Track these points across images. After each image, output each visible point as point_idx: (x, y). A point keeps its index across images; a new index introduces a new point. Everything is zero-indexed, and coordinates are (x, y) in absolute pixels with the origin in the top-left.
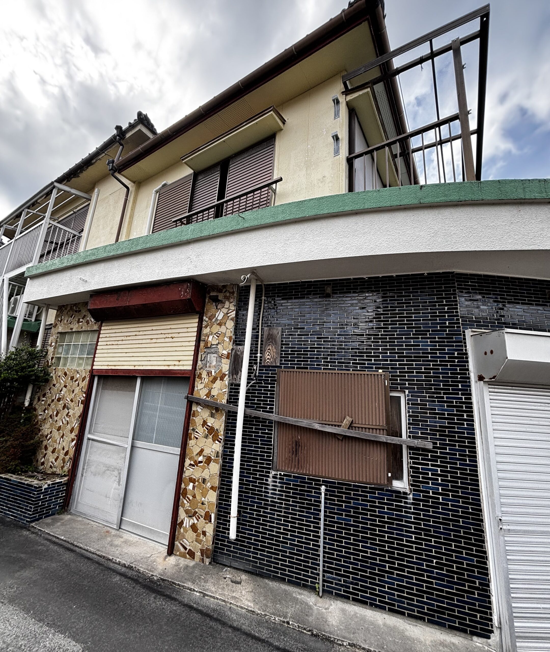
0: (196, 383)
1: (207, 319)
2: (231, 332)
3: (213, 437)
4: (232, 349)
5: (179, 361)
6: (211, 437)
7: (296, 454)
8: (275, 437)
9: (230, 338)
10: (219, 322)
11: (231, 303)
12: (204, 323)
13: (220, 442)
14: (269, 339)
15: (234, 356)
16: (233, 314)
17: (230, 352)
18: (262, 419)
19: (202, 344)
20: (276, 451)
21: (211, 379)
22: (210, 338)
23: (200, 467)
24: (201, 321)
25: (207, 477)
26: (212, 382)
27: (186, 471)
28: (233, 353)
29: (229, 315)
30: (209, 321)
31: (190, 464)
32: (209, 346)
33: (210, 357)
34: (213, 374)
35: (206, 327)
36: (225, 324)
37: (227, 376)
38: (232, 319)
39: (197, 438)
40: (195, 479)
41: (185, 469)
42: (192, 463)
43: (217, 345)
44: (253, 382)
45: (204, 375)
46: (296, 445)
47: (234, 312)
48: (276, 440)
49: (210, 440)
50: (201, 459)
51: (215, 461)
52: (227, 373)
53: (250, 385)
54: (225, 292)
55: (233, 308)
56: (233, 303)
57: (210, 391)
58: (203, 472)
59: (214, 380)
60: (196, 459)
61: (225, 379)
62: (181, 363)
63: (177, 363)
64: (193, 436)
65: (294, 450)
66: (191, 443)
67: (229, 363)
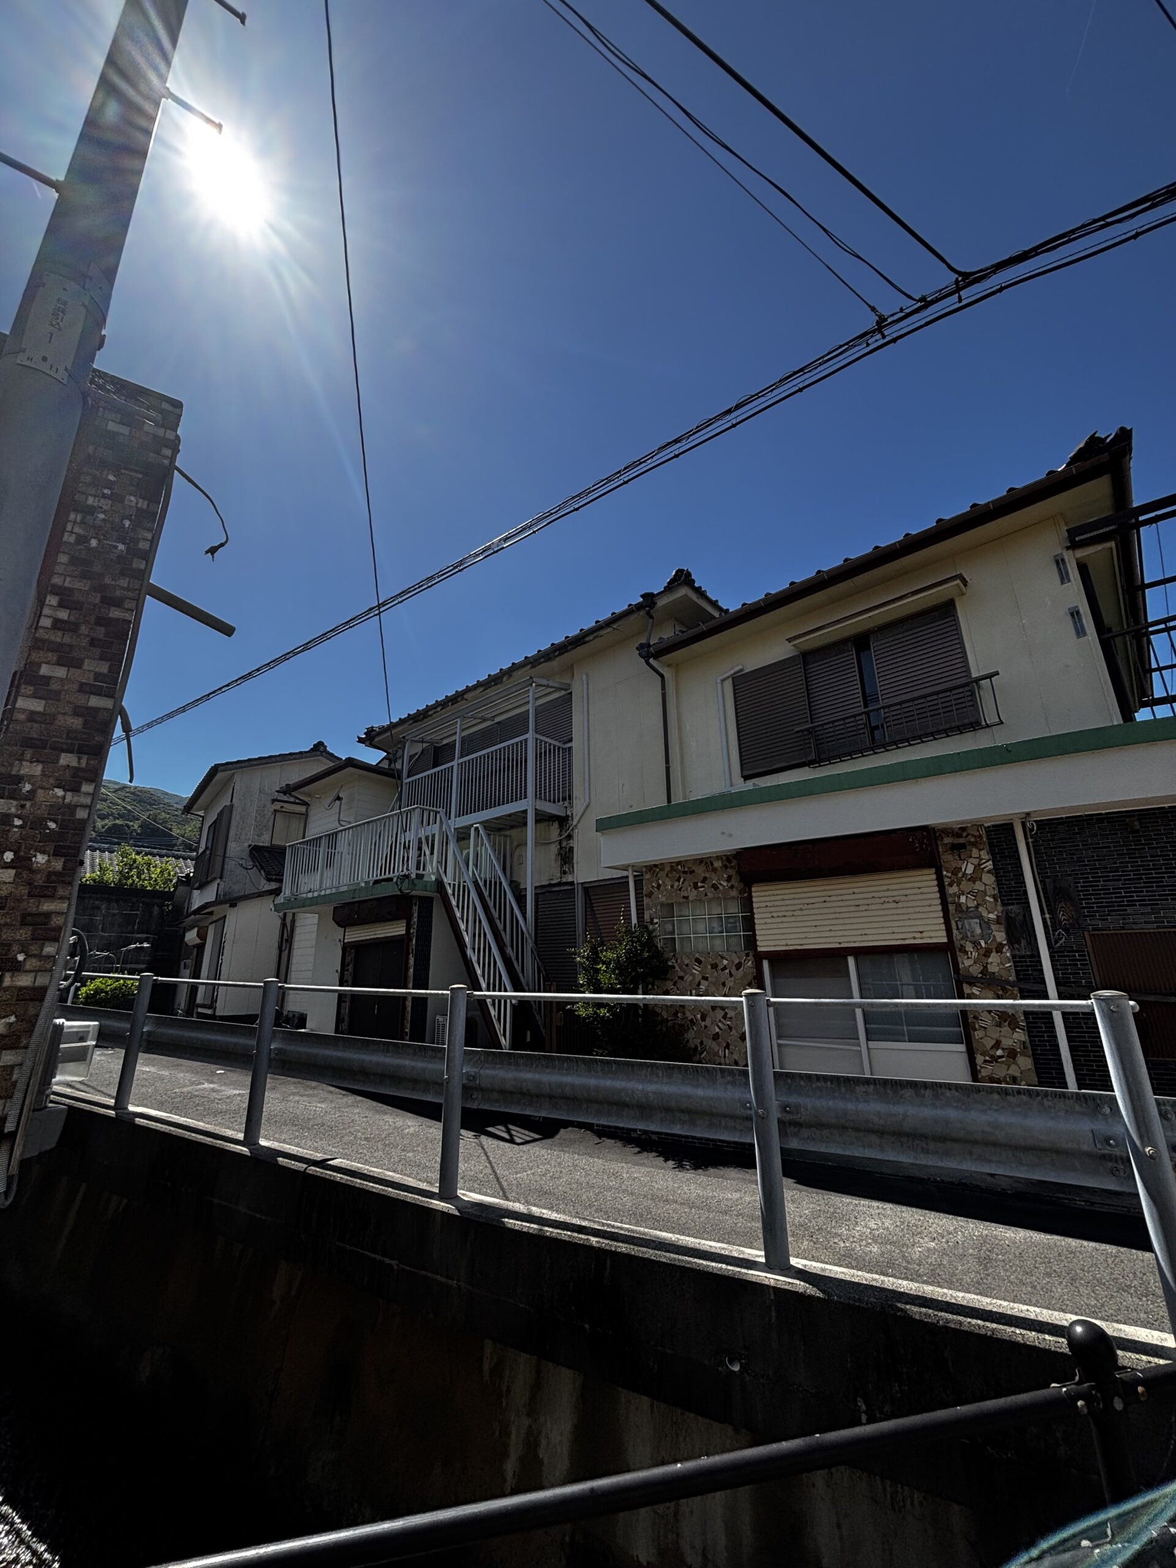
0: (959, 959)
1: (949, 875)
2: (994, 888)
3: (1009, 1025)
4: (1003, 912)
5: (921, 932)
6: (1006, 1024)
9: (994, 897)
10: (969, 877)
11: (980, 850)
12: (947, 881)
13: (1023, 1030)
14: (1057, 894)
15: (1006, 919)
16: (990, 865)
17: (1001, 915)
19: (951, 908)
21: (982, 952)
22: (963, 899)
23: (1002, 1062)
24: (940, 879)
25: (1018, 1074)
26: (985, 955)
27: (982, 1070)
28: (1007, 916)
29: (982, 866)
30: (954, 877)
31: (985, 1061)
32: (964, 908)
33: (970, 924)
34: (983, 945)
35: (951, 885)
36: (981, 879)
37: (1007, 947)
38: (989, 872)
39: (985, 1028)
40: (999, 1079)
41: (979, 1068)
42: (987, 1058)
43: (977, 907)
45: (969, 947)
47: (991, 862)
49: (1006, 1029)
50: (999, 1052)
51: (1023, 1054)
52: (1005, 942)
54: (967, 836)
55: (987, 857)
56: (985, 852)
57: (985, 967)
58: (1008, 1069)
59: (987, 953)
60: (992, 1053)
61: (1004, 950)
62: (924, 934)
63: (919, 935)
64: (977, 1026)
66: (978, 1034)
67: (1003, 929)
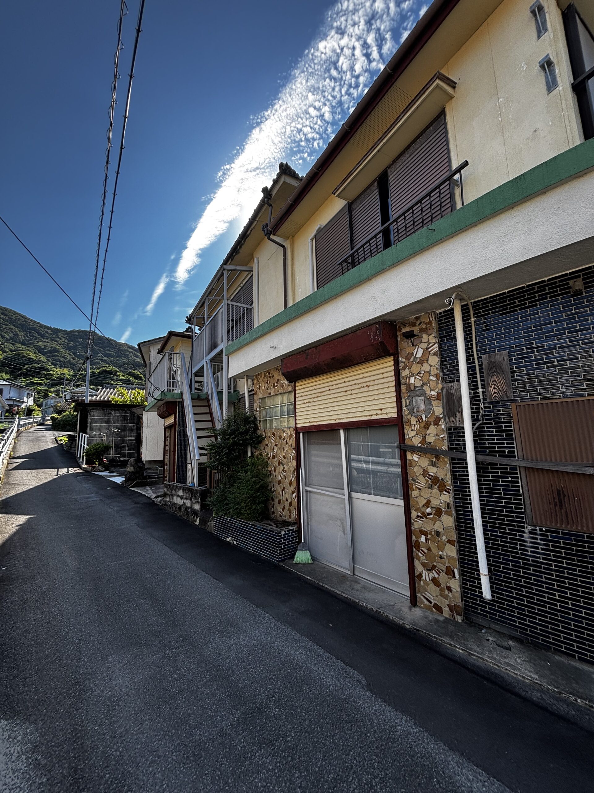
0: (406, 431)
1: (404, 360)
2: (437, 368)
3: (438, 487)
4: (442, 389)
5: (381, 410)
6: (436, 487)
7: (561, 506)
8: (524, 486)
9: (437, 376)
10: (418, 360)
11: (429, 335)
12: (401, 365)
13: (449, 493)
14: (491, 368)
15: (446, 395)
16: (436, 348)
17: (440, 392)
18: (500, 465)
19: (403, 388)
20: (527, 502)
21: (423, 425)
22: (412, 380)
23: (430, 518)
24: (397, 363)
25: (441, 530)
26: (424, 427)
27: (415, 523)
28: (444, 393)
29: (429, 350)
30: (407, 362)
31: (418, 516)
32: (412, 388)
33: (416, 401)
34: (424, 419)
35: (404, 369)
36: (427, 361)
37: (442, 420)
38: (435, 354)
39: (420, 489)
40: (426, 532)
41: (412, 521)
42: (419, 514)
43: (422, 386)
44: (479, 423)
45: (413, 421)
46: (559, 494)
47: (437, 345)
48: (526, 489)
49: (436, 491)
50: (429, 510)
51: (447, 513)
52: (441, 416)
53: (475, 427)
54: (420, 324)
55: (434, 341)
56: (433, 335)
57: (424, 438)
58: (434, 524)
59: (427, 426)
60: (423, 510)
61: (440, 423)
62: (383, 411)
63: (379, 412)
64: (414, 487)
65: (557, 500)
66: (414, 494)
67: (441, 404)
